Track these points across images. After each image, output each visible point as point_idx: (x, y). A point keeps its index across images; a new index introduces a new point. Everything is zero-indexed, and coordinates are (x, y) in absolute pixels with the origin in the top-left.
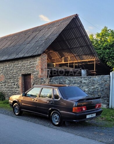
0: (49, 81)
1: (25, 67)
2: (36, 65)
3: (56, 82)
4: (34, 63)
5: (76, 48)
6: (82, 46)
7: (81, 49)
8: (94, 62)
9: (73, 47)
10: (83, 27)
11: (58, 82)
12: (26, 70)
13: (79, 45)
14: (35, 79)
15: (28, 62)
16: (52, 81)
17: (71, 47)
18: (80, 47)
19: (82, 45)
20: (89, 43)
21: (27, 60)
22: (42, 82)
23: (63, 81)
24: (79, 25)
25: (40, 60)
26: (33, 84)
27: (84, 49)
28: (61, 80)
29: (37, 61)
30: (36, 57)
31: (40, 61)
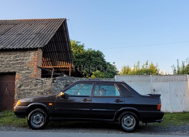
0: (52, 81)
1: (4, 63)
2: (29, 61)
3: (62, 83)
4: (25, 58)
5: (51, 52)
6: (60, 52)
7: (57, 55)
8: (69, 69)
9: (48, 51)
10: (68, 32)
11: (64, 84)
12: (6, 67)
13: (56, 50)
14: (25, 80)
15: (11, 57)
16: (57, 82)
17: (46, 51)
18: (57, 52)
19: (60, 50)
20: (68, 50)
21: (10, 54)
22: (37, 83)
23: (70, 82)
24: (64, 30)
25: (36, 55)
26: (18, 86)
27: (61, 54)
28: (69, 82)
29: (30, 56)
30: (28, 52)
31: (36, 57)
